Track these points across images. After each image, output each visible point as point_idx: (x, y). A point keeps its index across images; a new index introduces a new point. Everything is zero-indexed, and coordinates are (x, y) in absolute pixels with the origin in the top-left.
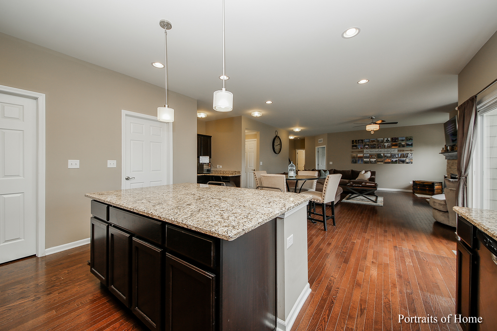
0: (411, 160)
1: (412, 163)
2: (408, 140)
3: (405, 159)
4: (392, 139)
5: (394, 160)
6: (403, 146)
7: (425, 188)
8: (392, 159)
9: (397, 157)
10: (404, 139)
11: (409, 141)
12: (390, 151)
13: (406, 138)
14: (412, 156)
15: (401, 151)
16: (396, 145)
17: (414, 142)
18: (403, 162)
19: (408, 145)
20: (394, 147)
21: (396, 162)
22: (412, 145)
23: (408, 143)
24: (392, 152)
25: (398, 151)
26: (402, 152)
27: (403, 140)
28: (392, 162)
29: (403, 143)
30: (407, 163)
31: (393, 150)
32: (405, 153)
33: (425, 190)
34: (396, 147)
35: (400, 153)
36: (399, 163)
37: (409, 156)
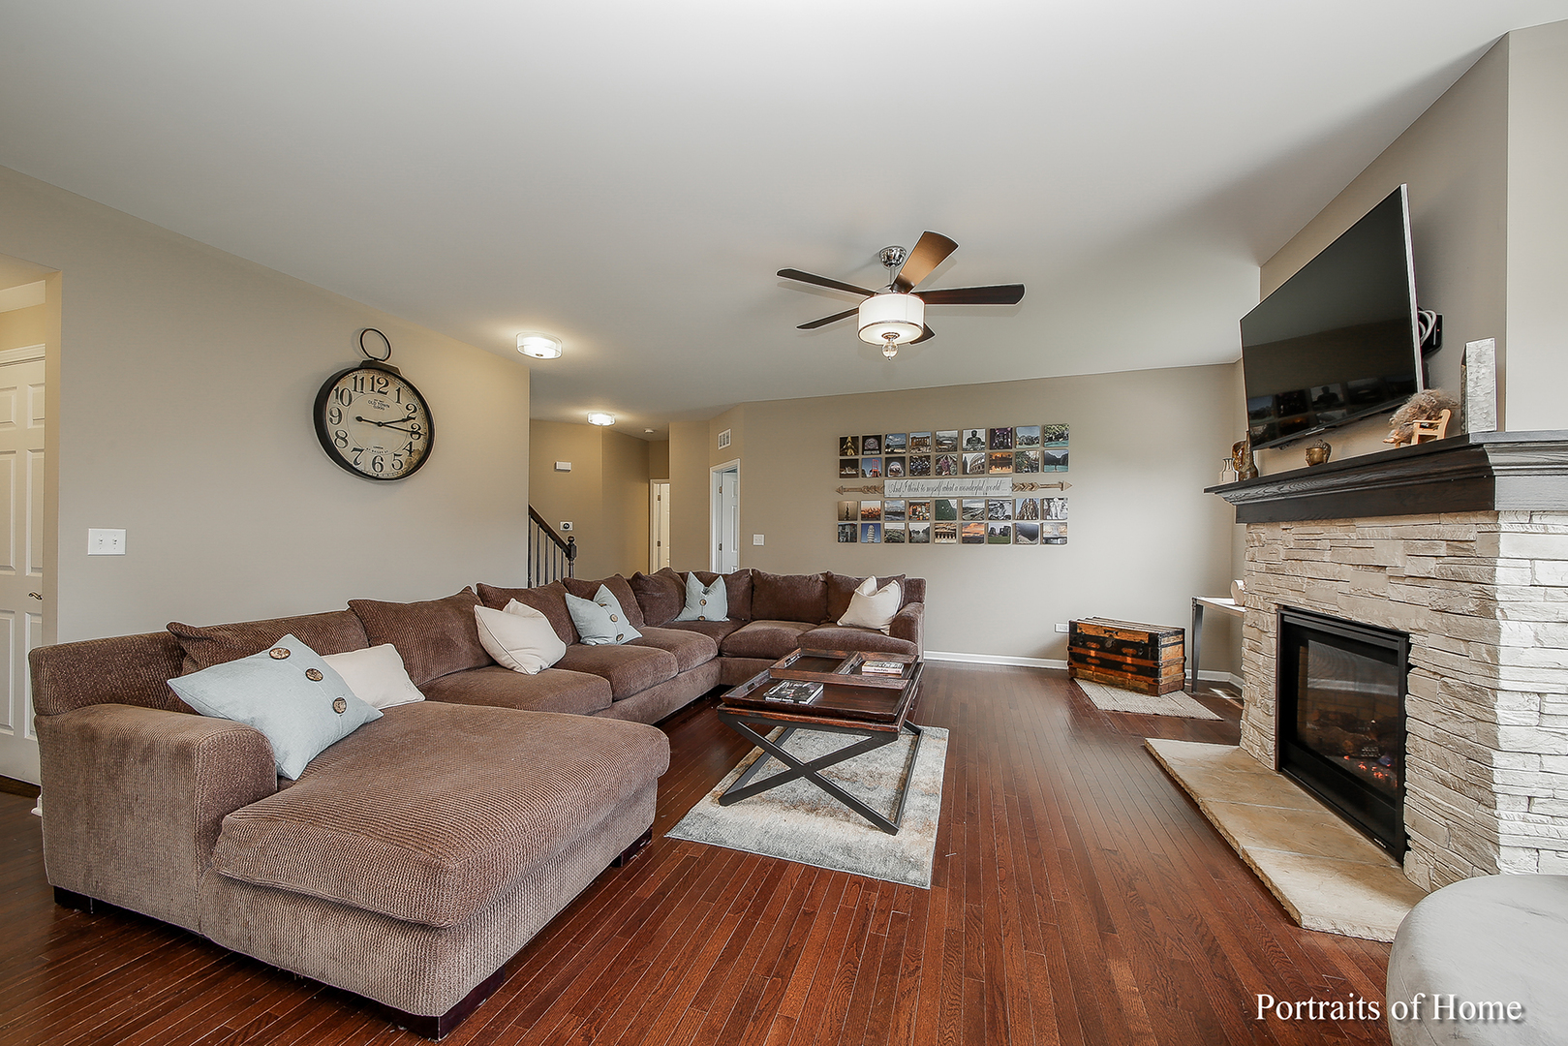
0: (1062, 528)
1: (1065, 540)
2: (1050, 439)
3: (1037, 523)
4: (992, 433)
5: (998, 526)
6: (1033, 467)
7: (1119, 658)
8: (992, 524)
9: (1009, 512)
10: (1037, 433)
11: (1053, 444)
12: (985, 488)
13: (1045, 429)
14: (1065, 511)
15: (1022, 488)
16: (1004, 462)
17: (1072, 448)
18: (1032, 535)
19: (1051, 461)
20: (998, 470)
21: (1004, 537)
22: (1064, 461)
23: (1049, 452)
24: (991, 493)
25: (1014, 487)
26: (1028, 495)
27: (1031, 441)
28: (993, 538)
29: (1032, 454)
30: (1047, 541)
31: (993, 481)
32: (1038, 495)
33: (1117, 666)
34: (1005, 470)
35: (1022, 497)
36: (1016, 541)
37: (1053, 509)
